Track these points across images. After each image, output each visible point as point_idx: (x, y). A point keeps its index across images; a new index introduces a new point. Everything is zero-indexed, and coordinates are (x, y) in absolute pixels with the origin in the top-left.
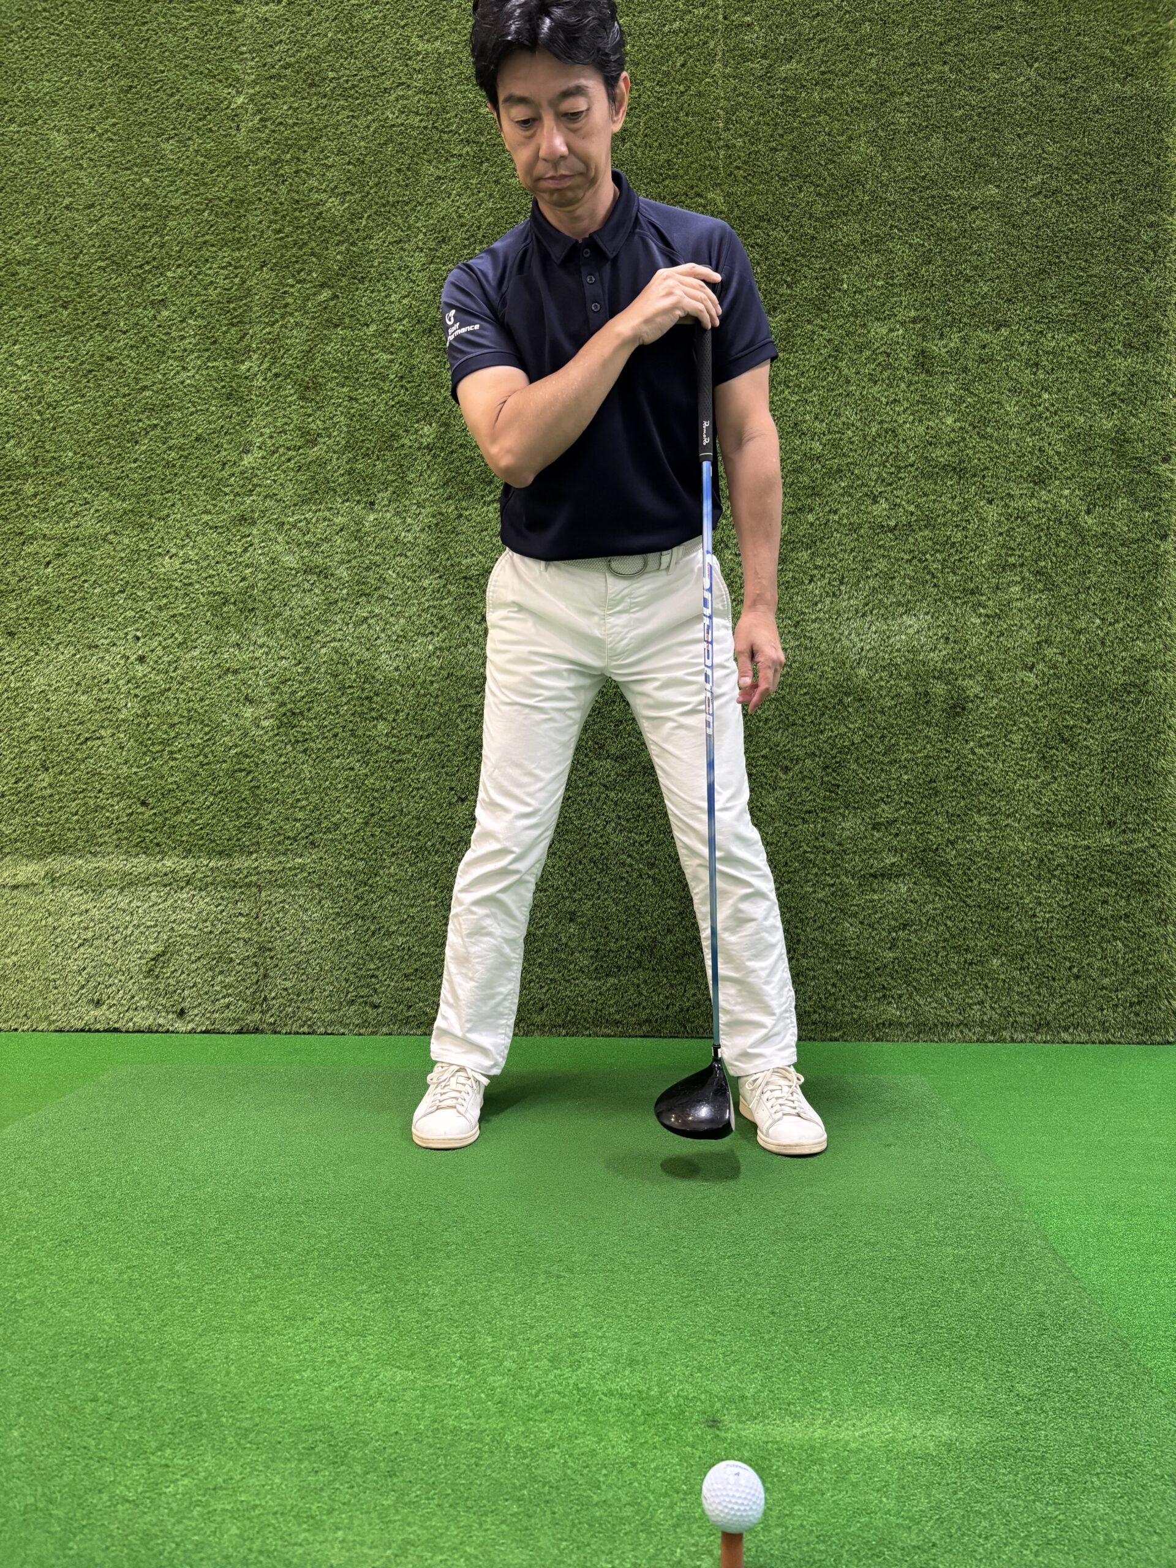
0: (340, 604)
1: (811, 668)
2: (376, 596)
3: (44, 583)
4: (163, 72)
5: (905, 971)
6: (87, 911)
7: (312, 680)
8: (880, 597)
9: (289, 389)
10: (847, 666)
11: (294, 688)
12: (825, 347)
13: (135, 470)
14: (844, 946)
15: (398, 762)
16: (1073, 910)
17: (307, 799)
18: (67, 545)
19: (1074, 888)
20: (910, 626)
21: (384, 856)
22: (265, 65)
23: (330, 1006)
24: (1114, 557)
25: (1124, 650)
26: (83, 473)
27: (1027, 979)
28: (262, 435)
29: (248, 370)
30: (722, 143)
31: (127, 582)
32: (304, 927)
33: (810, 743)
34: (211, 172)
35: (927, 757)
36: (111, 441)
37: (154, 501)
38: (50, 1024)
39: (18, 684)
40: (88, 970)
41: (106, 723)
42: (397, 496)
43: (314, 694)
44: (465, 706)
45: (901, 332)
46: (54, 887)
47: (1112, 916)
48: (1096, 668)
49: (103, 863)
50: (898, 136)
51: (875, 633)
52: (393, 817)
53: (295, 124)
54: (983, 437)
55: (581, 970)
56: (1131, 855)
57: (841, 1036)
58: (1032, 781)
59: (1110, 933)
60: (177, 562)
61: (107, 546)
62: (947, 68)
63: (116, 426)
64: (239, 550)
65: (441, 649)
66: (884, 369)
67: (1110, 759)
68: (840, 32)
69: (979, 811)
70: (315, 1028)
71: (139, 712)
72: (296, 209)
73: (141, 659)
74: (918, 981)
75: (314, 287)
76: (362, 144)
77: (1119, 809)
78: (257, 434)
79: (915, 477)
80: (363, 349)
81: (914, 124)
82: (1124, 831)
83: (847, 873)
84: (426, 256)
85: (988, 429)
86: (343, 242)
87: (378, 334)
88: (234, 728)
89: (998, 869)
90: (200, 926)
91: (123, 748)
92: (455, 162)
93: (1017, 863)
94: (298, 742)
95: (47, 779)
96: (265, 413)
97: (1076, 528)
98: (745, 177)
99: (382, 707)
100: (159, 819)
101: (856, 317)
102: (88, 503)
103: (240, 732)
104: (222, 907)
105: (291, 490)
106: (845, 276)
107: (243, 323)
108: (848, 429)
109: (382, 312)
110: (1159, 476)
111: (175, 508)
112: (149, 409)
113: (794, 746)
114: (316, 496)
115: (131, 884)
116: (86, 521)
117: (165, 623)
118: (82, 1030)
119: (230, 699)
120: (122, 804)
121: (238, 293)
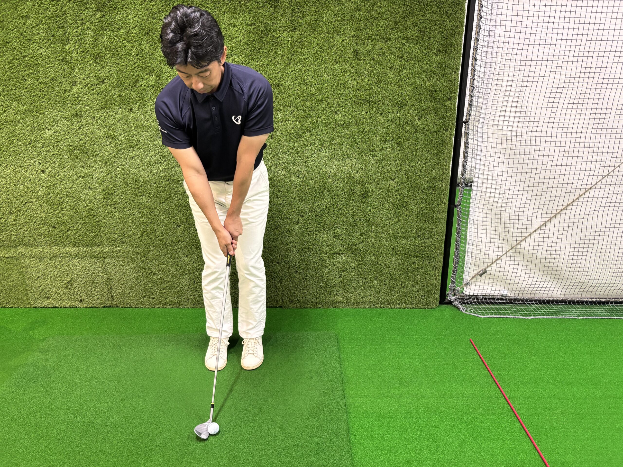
0: (123, 151)
1: (311, 179)
2: (137, 147)
5: (344, 285)
6: (38, 266)
7: (115, 181)
8: (337, 152)
9: (89, 58)
10: (325, 178)
11: (108, 184)
12: (316, 47)
14: (323, 277)
15: (152, 213)
16: (404, 265)
17: (118, 226)
18: (3, 125)
19: (404, 258)
20: (348, 163)
21: (151, 247)
23: (136, 298)
24: (427, 138)
25: (429, 174)
26: (5, 93)
27: (386, 288)
28: (79, 78)
29: (70, 49)
31: (31, 140)
33: (311, 207)
35: (354, 212)
36: (14, 80)
37: (37, 106)
38: (31, 305)
40: (42, 287)
41: (33, 197)
42: (142, 106)
44: (176, 191)
45: (347, 41)
46: (23, 258)
47: (417, 267)
48: (417, 180)
49: (41, 249)
51: (335, 166)
52: (153, 233)
54: (379, 87)
56: (425, 247)
58: (391, 221)
59: (416, 273)
60: (51, 132)
61: (20, 125)
63: (16, 73)
64: (77, 128)
65: (165, 169)
66: (341, 57)
67: (420, 214)
69: (372, 231)
71: (46, 192)
73: (43, 171)
74: (348, 289)
75: (93, 11)
77: (422, 232)
79: (352, 104)
80: (119, 41)
82: (423, 239)
83: (324, 253)
85: (381, 85)
87: (125, 34)
88: (86, 199)
89: (377, 251)
91: (41, 206)
93: (384, 249)
94: (112, 205)
95: (12, 218)
96: (80, 69)
97: (413, 126)
99: (144, 191)
100: (61, 233)
101: (329, 34)
102: (8, 106)
103: (89, 201)
104: (91, 265)
105: (96, 103)
106: (325, 15)
107: (64, 27)
108: (325, 83)
109: (125, 24)
110: (446, 106)
111: (47, 109)
112: (28, 66)
113: (305, 208)
114: (107, 106)
115: (54, 256)
116: (10, 114)
117: (50, 157)
118: (44, 307)
119: (82, 188)
120: (45, 228)
121: (60, 13)
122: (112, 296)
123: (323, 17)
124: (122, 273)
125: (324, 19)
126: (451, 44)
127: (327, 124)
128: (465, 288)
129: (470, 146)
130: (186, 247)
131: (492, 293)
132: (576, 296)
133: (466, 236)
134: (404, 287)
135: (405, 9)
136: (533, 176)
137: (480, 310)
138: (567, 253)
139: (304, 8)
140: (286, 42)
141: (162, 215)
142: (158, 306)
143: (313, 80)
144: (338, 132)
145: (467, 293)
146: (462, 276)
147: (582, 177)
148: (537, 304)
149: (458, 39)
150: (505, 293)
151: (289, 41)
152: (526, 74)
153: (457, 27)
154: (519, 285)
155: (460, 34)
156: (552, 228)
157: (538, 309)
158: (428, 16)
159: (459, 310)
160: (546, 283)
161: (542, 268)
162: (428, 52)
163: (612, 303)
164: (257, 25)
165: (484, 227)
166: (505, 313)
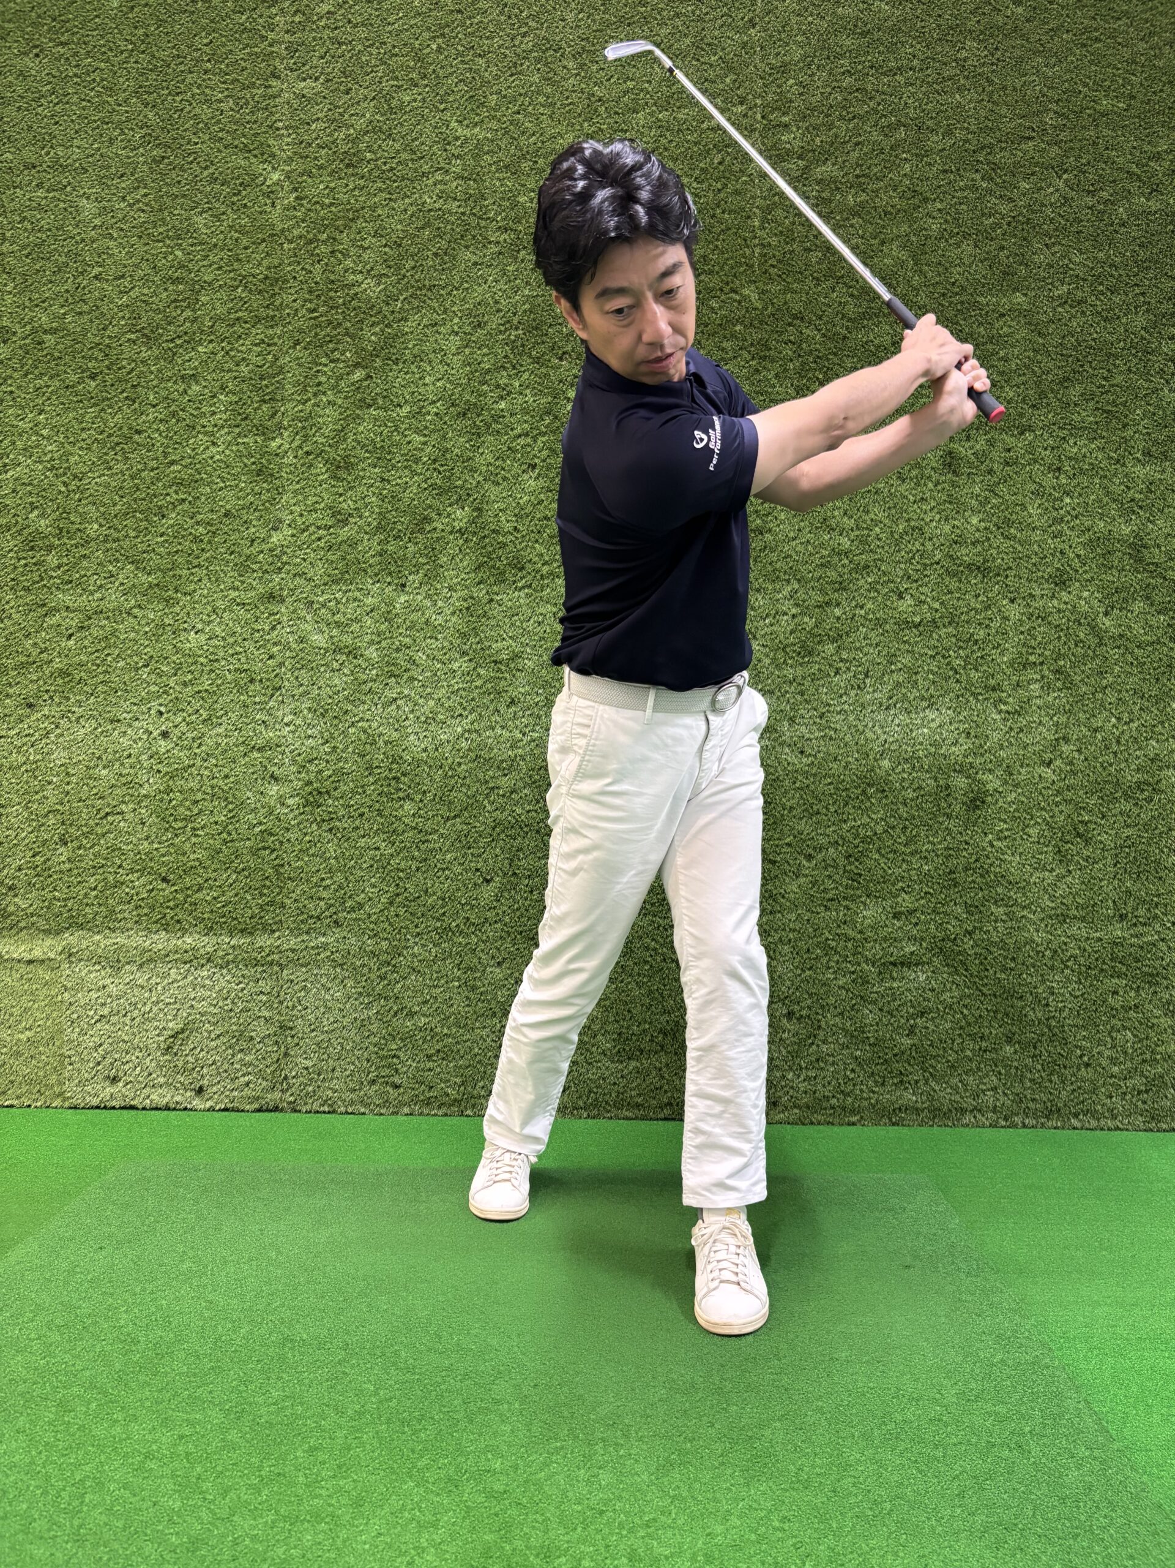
0: (370, 684)
1: (836, 759)
2: (405, 678)
3: (66, 656)
4: (197, 144)
5: (921, 1057)
6: (104, 987)
7: (339, 760)
8: (904, 691)
9: (320, 467)
10: (871, 757)
11: (320, 767)
13: (162, 544)
14: (863, 1032)
15: (424, 842)
16: (1085, 1000)
17: (331, 878)
18: (90, 618)
19: (1086, 979)
20: (933, 720)
21: (408, 936)
22: (301, 143)
23: (351, 1085)
24: (1130, 659)
25: (1140, 749)
26: (108, 546)
27: (1039, 1067)
28: (292, 513)
29: (279, 447)
30: (757, 241)
31: (152, 657)
32: (326, 1007)
33: (834, 831)
34: (246, 248)
35: (948, 848)
36: (138, 515)
37: (180, 576)
38: (64, 1101)
39: (37, 757)
40: (105, 1046)
41: (127, 799)
42: (430, 578)
43: (340, 774)
44: (492, 788)
46: (71, 962)
47: (1122, 1007)
48: (1111, 765)
49: (121, 940)
50: (929, 242)
51: (899, 725)
52: (418, 898)
53: (331, 204)
54: (1006, 537)
55: (604, 1053)
56: (1142, 947)
57: (859, 1121)
58: (1047, 873)
59: (1119, 1023)
60: (202, 638)
61: (131, 620)
62: (978, 176)
63: (144, 499)
64: (267, 628)
65: (469, 731)
67: (1124, 855)
68: (876, 136)
69: (996, 902)
70: (336, 1107)
71: (162, 788)
72: (331, 290)
73: (165, 735)
75: (348, 366)
76: (399, 227)
77: (1131, 903)
78: (287, 512)
79: (940, 575)
80: (396, 430)
81: (945, 230)
82: (1135, 925)
83: (867, 961)
84: (461, 340)
85: (1012, 531)
86: (378, 324)
87: (412, 415)
88: (259, 805)
89: (1013, 959)
90: (221, 1004)
91: (143, 824)
92: (493, 249)
93: (1032, 954)
94: (324, 821)
95: (65, 854)
96: (295, 491)
97: (1094, 629)
98: (779, 276)
99: (410, 787)
100: (181, 897)
102: (112, 576)
103: (265, 810)
104: (242, 985)
105: (321, 569)
107: (274, 400)
108: (876, 525)
109: (416, 394)
111: (202, 584)
112: (179, 483)
113: (817, 834)
114: (347, 576)
115: (150, 960)
116: (110, 595)
117: (189, 699)
118: (98, 1107)
119: (255, 776)
120: (143, 880)
121: (270, 370)
122: (286, 1078)
124: (322, 1010)
127: (880, 623)
130: (501, 937)
134: (1087, 1065)
135: (1064, 364)
141: (448, 851)
142: (406, 1110)
143: (845, 519)
144: (906, 642)
158: (1119, 378)
162: (1123, 457)
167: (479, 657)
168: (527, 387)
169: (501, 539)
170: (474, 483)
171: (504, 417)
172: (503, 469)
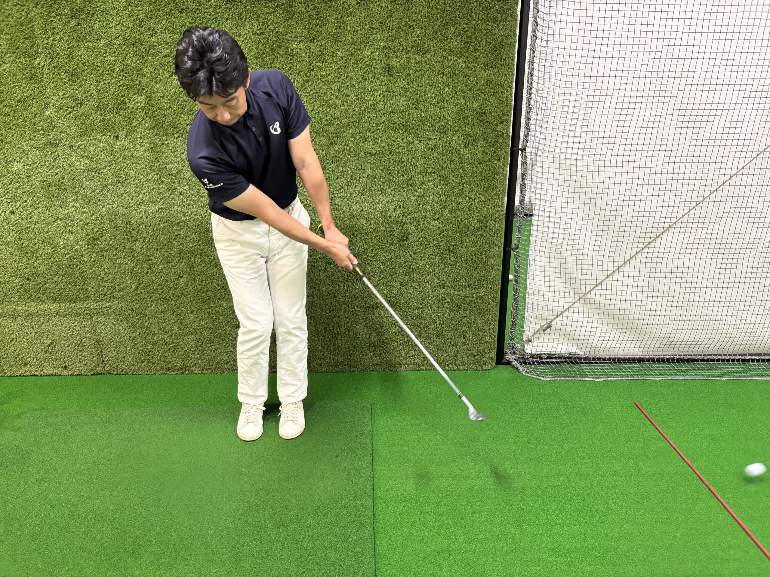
0: (109, 187)
2: (126, 183)
6: (11, 327)
7: (101, 223)
8: (369, 187)
9: (63, 75)
10: (356, 218)
11: (92, 227)
12: (340, 60)
14: (357, 335)
15: (148, 261)
16: (452, 320)
17: (107, 277)
19: (453, 311)
20: (383, 200)
21: (148, 302)
23: (133, 363)
25: (478, 212)
28: (52, 99)
29: (39, 64)
32: (116, 332)
35: (391, 258)
37: (2, 134)
40: (17, 351)
42: (129, 133)
44: (176, 235)
45: (377, 53)
47: (468, 322)
49: (13, 306)
51: (368, 203)
52: (150, 285)
54: (417, 109)
56: (477, 298)
58: (436, 268)
59: (467, 329)
60: (21, 165)
64: (52, 160)
65: (161, 208)
66: (370, 72)
67: (470, 259)
69: (414, 280)
71: (17, 238)
73: (13, 213)
75: (67, 18)
78: (50, 99)
79: (385, 129)
80: (98, 54)
82: (475, 289)
83: (357, 307)
87: (106, 45)
88: (66, 245)
91: (12, 254)
93: (429, 302)
94: (98, 252)
96: (52, 89)
97: (459, 155)
99: (137, 235)
100: (38, 287)
101: (355, 45)
103: (69, 247)
104: (76, 324)
105: (73, 129)
106: (349, 22)
107: (31, 38)
109: (106, 33)
110: (498, 131)
111: (14, 137)
114: (87, 133)
115: (29, 315)
117: (21, 196)
118: (20, 376)
119: (61, 232)
120: (17, 280)
121: (25, 20)
122: (103, 361)
123: (347, 25)
124: (114, 333)
125: (349, 28)
126: (501, 58)
127: (356, 154)
128: (526, 346)
129: (528, 178)
130: (191, 301)
131: (558, 351)
132: (656, 354)
133: (525, 285)
135: (445, 15)
136: (602, 212)
137: (543, 372)
138: (644, 303)
139: (323, 13)
140: (303, 55)
141: (160, 264)
142: (159, 372)
143: (337, 100)
144: (369, 163)
145: (528, 351)
146: (523, 331)
147: (658, 214)
148: (611, 363)
149: (509, 51)
150: (574, 351)
151: (306, 53)
152: (591, 92)
153: (508, 37)
154: (590, 342)
155: (511, 45)
156: (626, 274)
157: (612, 369)
158: (473, 23)
159: (519, 372)
160: (621, 339)
161: (616, 321)
162: (475, 67)
163: (697, 360)
164: (267, 34)
165: (547, 274)
166: (572, 374)
167: (162, 172)
168: (165, 29)
169: (163, 112)
170: (145, 83)
171: (155, 46)
172: (159, 75)
